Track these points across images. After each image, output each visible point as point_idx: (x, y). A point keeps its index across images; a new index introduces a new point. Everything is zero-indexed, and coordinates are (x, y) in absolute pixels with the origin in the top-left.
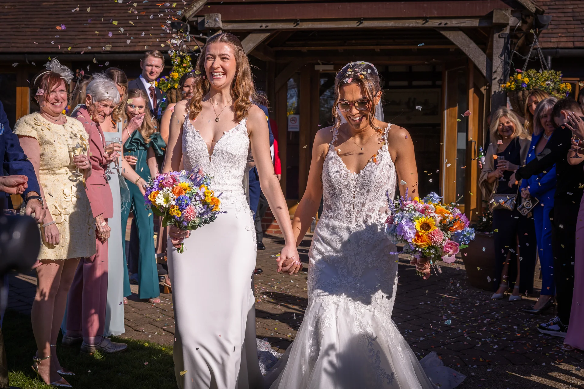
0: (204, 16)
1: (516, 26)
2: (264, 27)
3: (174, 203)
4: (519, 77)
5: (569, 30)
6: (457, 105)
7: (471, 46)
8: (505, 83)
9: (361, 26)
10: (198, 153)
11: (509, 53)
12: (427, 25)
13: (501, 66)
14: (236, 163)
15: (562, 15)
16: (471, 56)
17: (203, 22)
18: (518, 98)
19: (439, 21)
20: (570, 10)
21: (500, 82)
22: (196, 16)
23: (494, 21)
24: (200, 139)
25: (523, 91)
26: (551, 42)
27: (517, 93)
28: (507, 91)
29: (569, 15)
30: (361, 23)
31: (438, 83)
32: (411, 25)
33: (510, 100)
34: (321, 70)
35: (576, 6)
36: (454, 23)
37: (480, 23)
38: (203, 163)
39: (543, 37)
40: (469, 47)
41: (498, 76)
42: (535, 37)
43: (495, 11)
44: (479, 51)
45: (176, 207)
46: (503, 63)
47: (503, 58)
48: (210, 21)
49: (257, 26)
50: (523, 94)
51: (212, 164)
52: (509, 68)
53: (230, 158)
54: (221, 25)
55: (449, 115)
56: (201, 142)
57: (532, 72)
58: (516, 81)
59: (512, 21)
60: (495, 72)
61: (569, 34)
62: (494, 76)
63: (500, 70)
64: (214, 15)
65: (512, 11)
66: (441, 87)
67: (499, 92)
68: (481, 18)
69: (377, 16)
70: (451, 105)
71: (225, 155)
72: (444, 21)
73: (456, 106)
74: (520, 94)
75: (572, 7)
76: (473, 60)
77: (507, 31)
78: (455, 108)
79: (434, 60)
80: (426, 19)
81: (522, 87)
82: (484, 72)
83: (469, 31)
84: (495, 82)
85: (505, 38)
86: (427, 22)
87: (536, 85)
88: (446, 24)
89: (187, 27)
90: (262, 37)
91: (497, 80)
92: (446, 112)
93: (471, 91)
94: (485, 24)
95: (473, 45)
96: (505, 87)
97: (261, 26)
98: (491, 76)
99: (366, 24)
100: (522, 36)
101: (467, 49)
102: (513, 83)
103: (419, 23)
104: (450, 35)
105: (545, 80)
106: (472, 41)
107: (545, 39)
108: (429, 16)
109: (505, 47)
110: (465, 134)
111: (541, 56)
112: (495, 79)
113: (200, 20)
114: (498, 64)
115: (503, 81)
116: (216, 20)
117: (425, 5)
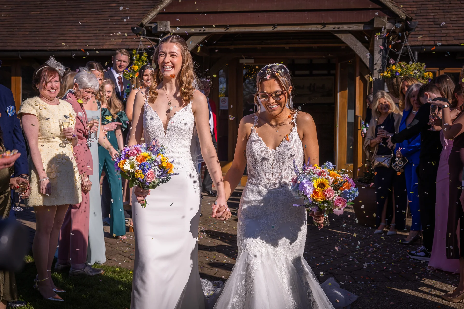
0: (157, 23)
1: (391, 30)
2: (202, 31)
3: (138, 168)
4: (394, 67)
5: (431, 32)
6: (347, 88)
7: (357, 44)
8: (383, 72)
9: (275, 30)
10: (156, 128)
11: (386, 50)
12: (325, 29)
13: (380, 60)
14: (186, 136)
15: (426, 20)
16: (357, 52)
17: (156, 27)
18: (393, 83)
19: (333, 26)
20: (432, 17)
21: (380, 71)
22: (151, 23)
23: (375, 26)
24: (157, 118)
25: (397, 78)
26: (417, 41)
27: (392, 80)
28: (385, 79)
29: (431, 20)
30: (275, 28)
31: (333, 72)
32: (313, 29)
33: (387, 85)
34: (244, 63)
35: (436, 14)
36: (345, 27)
37: (364, 27)
38: (160, 136)
39: (411, 37)
40: (356, 45)
41: (378, 67)
42: (406, 37)
43: (375, 18)
44: (363, 48)
45: (140, 171)
46: (382, 57)
47: (381, 53)
48: (161, 26)
49: (197, 30)
50: (397, 81)
51: (167, 137)
52: (386, 61)
53: (181, 132)
54: (169, 29)
55: (341, 96)
56: (158, 120)
57: (403, 64)
58: (391, 71)
59: (389, 25)
60: (376, 64)
61: (431, 35)
62: (375, 67)
63: (379, 63)
64: (164, 22)
65: (388, 18)
66: (335, 75)
67: (379, 79)
68: (365, 23)
69: (287, 23)
70: (343, 89)
71: (176, 129)
72: (337, 26)
73: (346, 90)
74: (395, 80)
75: (433, 14)
76: (359, 55)
77: (385, 33)
78: (345, 91)
79: (329, 55)
80: (324, 24)
81: (396, 75)
82: (368, 64)
83: (355, 33)
84: (376, 72)
85: (383, 39)
86: (325, 26)
87: (406, 74)
88: (339, 28)
89: (144, 31)
90: (201, 38)
91: (377, 70)
92: (339, 94)
93: (358, 78)
94: (368, 28)
95: (359, 44)
96: (383, 75)
97: (200, 31)
98: (373, 67)
99: (279, 29)
100: (396, 37)
101: (355, 47)
102: (389, 72)
103: (319, 28)
104: (342, 37)
105: (413, 70)
106: (358, 41)
107: (413, 39)
108: (326, 22)
109: (383, 45)
110: (353, 110)
111: (410, 52)
112: (376, 69)
113: (154, 26)
114: (378, 58)
115: (382, 71)
116: (166, 26)
117: (323, 14)
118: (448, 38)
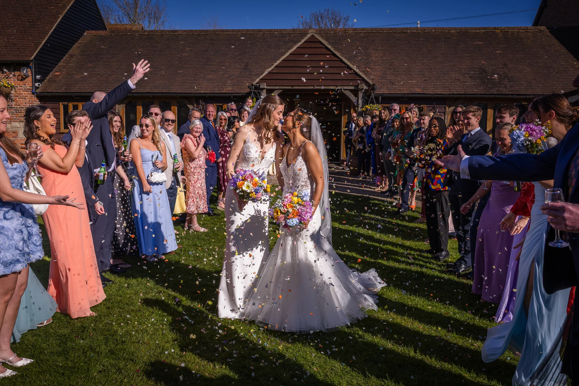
1: (366, 89)
2: (281, 88)
4: (367, 106)
5: (388, 87)
7: (352, 96)
9: (314, 88)
11: (364, 98)
12: (337, 88)
15: (386, 80)
16: (351, 99)
17: (259, 86)
20: (389, 79)
23: (359, 88)
26: (381, 91)
32: (332, 88)
35: (391, 77)
36: (346, 88)
39: (378, 89)
41: (360, 106)
42: (372, 93)
43: (359, 84)
44: (354, 97)
46: (362, 101)
48: (262, 86)
49: (278, 88)
52: (364, 103)
54: (266, 87)
55: (344, 118)
57: (371, 105)
60: (359, 104)
63: (361, 104)
67: (361, 111)
68: (355, 86)
69: (320, 85)
70: (345, 115)
72: (342, 87)
77: (363, 91)
80: (337, 86)
81: (368, 110)
82: (356, 104)
83: (351, 90)
84: (359, 108)
85: (363, 93)
88: (344, 88)
89: (253, 87)
94: (356, 88)
98: (358, 106)
102: (365, 108)
103: (334, 88)
104: (345, 92)
106: (352, 94)
109: (363, 96)
113: (258, 85)
114: (360, 101)
115: (362, 108)
116: (264, 85)
117: (336, 81)
118: (396, 90)
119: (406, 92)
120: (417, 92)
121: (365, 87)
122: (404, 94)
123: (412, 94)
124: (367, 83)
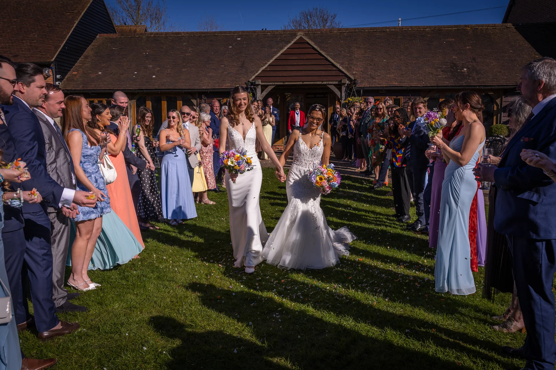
1: (348, 84)
4: (349, 99)
5: (368, 81)
10: (239, 140)
11: (347, 91)
12: (323, 83)
13: (344, 96)
16: (336, 93)
19: (326, 82)
23: (342, 82)
24: (239, 134)
26: (362, 85)
28: (346, 103)
31: (326, 97)
32: (318, 83)
34: (287, 94)
36: (331, 83)
38: (242, 144)
41: (343, 98)
42: (354, 87)
43: (342, 79)
44: (338, 91)
46: (345, 94)
48: (257, 82)
49: (271, 84)
51: (245, 144)
52: (347, 96)
57: (353, 97)
64: (258, 80)
65: (347, 79)
68: (339, 81)
69: (307, 81)
71: (250, 140)
72: (328, 82)
77: (346, 85)
80: (322, 82)
82: (340, 97)
83: (335, 85)
84: (343, 100)
85: (345, 87)
89: (250, 84)
90: (273, 87)
94: (339, 83)
95: (336, 89)
97: (273, 84)
99: (304, 83)
100: (350, 87)
101: (335, 91)
103: (321, 83)
104: (330, 86)
113: (254, 81)
114: (343, 94)
115: (345, 100)
116: (259, 82)
117: (322, 77)
118: (375, 84)
119: (384, 86)
120: (394, 85)
121: (347, 82)
122: (383, 87)
123: (390, 87)
124: (349, 79)
